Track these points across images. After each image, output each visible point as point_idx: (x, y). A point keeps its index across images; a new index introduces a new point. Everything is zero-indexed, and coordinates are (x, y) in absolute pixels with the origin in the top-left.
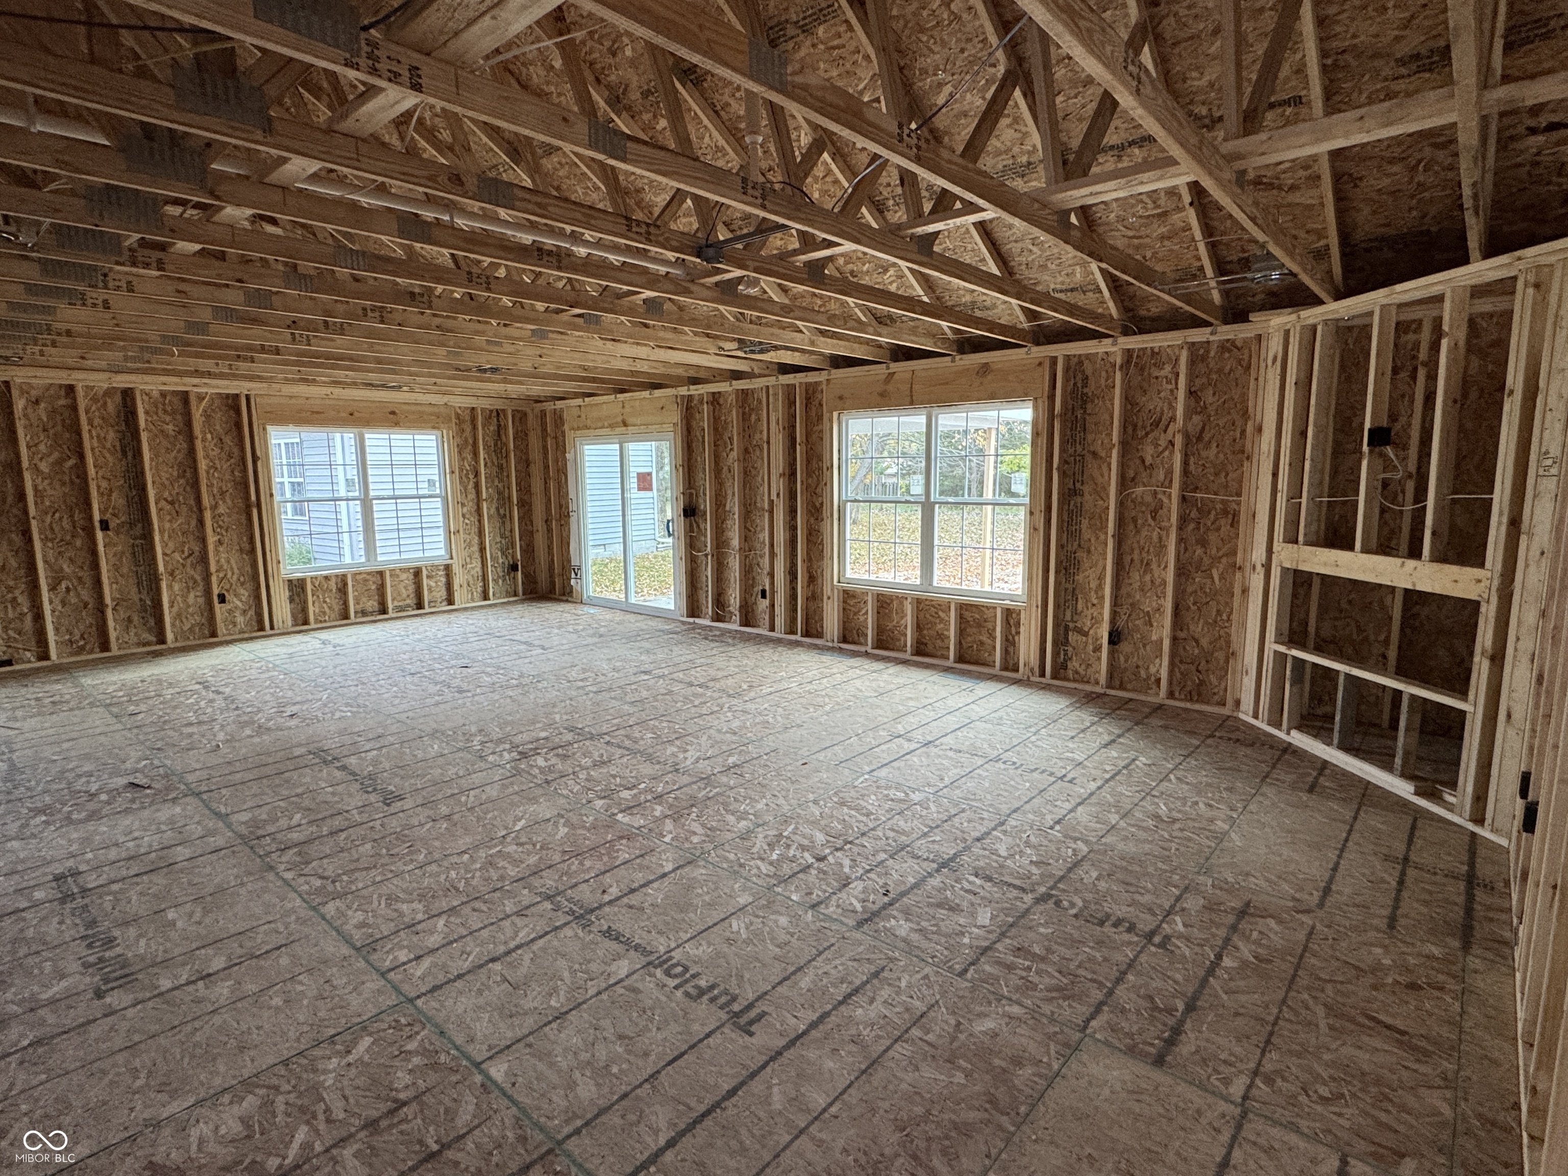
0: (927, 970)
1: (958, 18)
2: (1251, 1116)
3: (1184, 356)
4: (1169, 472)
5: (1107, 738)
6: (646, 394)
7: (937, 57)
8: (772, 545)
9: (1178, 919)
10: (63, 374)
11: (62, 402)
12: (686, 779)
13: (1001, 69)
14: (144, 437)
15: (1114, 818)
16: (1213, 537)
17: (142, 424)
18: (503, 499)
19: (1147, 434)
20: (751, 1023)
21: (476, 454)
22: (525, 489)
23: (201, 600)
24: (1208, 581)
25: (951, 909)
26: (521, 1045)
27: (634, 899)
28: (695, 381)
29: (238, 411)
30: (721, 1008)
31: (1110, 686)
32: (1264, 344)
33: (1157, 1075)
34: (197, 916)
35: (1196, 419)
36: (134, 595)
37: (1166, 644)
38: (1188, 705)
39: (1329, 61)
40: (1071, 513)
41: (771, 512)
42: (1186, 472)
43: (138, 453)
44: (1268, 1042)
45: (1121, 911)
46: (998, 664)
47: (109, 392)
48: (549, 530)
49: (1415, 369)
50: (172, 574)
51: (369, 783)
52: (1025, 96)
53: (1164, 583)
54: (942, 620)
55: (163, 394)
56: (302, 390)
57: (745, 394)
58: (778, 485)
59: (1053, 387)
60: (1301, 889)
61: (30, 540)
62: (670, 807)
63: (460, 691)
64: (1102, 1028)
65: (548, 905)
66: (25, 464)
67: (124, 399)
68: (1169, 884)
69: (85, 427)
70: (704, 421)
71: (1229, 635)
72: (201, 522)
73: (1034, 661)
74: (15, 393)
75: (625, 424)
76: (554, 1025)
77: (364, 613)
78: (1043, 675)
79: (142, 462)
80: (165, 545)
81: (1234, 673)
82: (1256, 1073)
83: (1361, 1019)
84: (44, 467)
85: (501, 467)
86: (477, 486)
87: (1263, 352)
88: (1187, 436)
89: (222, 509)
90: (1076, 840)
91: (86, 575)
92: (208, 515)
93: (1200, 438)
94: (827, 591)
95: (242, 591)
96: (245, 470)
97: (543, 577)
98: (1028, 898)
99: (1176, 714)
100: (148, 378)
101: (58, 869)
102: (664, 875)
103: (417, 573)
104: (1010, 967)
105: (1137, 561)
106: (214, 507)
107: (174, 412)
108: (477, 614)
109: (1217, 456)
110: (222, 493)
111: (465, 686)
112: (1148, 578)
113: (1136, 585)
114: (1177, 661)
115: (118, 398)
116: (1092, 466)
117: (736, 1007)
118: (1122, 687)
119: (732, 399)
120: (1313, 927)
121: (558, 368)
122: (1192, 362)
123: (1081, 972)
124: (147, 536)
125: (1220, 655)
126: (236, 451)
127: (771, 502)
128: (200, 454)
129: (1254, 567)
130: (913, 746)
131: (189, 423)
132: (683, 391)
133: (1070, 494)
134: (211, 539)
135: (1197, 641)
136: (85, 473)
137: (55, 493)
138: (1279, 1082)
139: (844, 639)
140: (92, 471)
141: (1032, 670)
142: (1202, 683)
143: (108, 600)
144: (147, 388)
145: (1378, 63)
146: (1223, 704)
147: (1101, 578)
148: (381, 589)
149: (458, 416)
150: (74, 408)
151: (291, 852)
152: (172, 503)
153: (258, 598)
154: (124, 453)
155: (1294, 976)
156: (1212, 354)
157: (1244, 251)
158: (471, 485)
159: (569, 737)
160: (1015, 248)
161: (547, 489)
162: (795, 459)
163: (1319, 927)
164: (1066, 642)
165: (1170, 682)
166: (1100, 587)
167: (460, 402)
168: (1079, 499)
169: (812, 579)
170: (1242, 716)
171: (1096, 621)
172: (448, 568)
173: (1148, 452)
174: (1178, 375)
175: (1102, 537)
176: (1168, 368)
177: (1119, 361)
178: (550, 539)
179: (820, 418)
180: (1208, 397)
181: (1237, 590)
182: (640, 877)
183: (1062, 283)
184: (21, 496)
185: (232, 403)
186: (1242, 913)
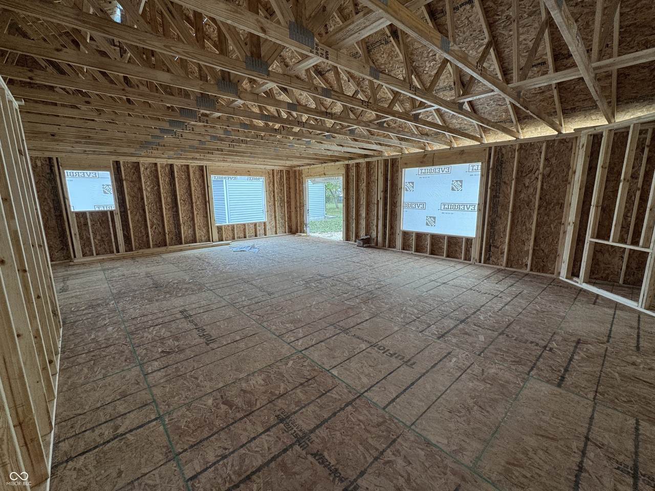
0: (467, 353)
1: (471, 23)
2: (598, 404)
3: (544, 145)
4: (535, 189)
5: (510, 284)
6: (333, 164)
7: (461, 38)
8: (378, 216)
9: (554, 343)
10: (154, 159)
11: (154, 168)
12: (363, 292)
13: (486, 41)
14: (176, 179)
15: (520, 310)
16: (552, 213)
17: (176, 175)
18: (282, 201)
19: (527, 175)
20: (412, 364)
21: (274, 185)
22: (289, 197)
23: (192, 232)
24: (549, 229)
25: (469, 335)
26: (339, 366)
27: (360, 326)
28: (351, 159)
29: (203, 171)
30: (400, 359)
31: (507, 266)
32: (578, 141)
33: (560, 390)
34: (226, 325)
35: (547, 169)
36: (173, 230)
37: (531, 252)
38: (539, 274)
39: (623, 30)
40: (494, 204)
41: (378, 204)
42: (542, 188)
43: (175, 185)
44: (598, 383)
45: (531, 339)
46: (463, 258)
47: (167, 165)
48: (296, 211)
49: (644, 148)
50: (184, 224)
51: (261, 289)
52: (494, 50)
53: (531, 229)
54: (441, 242)
55: (182, 166)
56: (222, 164)
57: (368, 163)
58: (381, 195)
59: (490, 158)
60: (599, 336)
61: (145, 212)
62: (361, 300)
63: (279, 262)
64: (535, 375)
65: (332, 327)
66: (144, 188)
67: (171, 168)
68: (547, 332)
69: (160, 176)
70: (353, 172)
71: (557, 249)
72: (192, 207)
73: (477, 257)
74: (141, 166)
75: (325, 174)
76: (348, 361)
77: (239, 238)
78: (480, 262)
79: (176, 188)
80: (182, 214)
81: (558, 262)
82: (596, 392)
83: (633, 378)
84: (149, 189)
85: (281, 190)
86: (274, 196)
87: (578, 144)
88: (543, 175)
89: (198, 203)
90: (508, 316)
91: (160, 223)
92: (194, 204)
93: (549, 176)
94: (398, 231)
95: (204, 229)
96: (205, 190)
97: (294, 228)
98: (496, 333)
99: (534, 277)
100: (178, 160)
101: (181, 309)
102: (367, 320)
103: (255, 225)
104: (496, 354)
105: (520, 221)
106: (196, 203)
107: (185, 171)
108: (275, 238)
109: (555, 182)
110: (198, 198)
111: (280, 261)
112: (524, 227)
113: (519, 230)
114: (534, 258)
115: (169, 167)
116: (503, 187)
117: (405, 360)
118: (511, 267)
119: (364, 165)
120: (607, 348)
121: (308, 155)
122: (547, 148)
123: (522, 357)
124: (177, 211)
125: (553, 256)
126: (202, 184)
127: (378, 201)
128: (192, 185)
129: (569, 224)
130: (439, 284)
131: (189, 175)
132: (347, 162)
133: (494, 197)
134: (195, 213)
135: (543, 251)
136: (160, 191)
137: (152, 197)
138: (606, 395)
139: (403, 249)
140: (162, 191)
141: (476, 260)
142: (544, 266)
143: (167, 232)
144: (177, 164)
145: (643, 29)
146: (553, 273)
147: (505, 228)
148: (245, 229)
149: (268, 172)
150: (157, 171)
151: (246, 308)
152: (184, 201)
153: (208, 232)
154: (171, 185)
155: (603, 363)
156: (556, 145)
157: (574, 105)
158: (272, 196)
159: (319, 277)
160: (480, 107)
161: (296, 197)
162: (387, 186)
163: (609, 348)
164: (490, 250)
165: (531, 266)
166: (505, 231)
167: (269, 168)
168: (498, 199)
169: (392, 228)
170: (560, 278)
171: (503, 243)
172: (265, 223)
173: (527, 181)
174: (541, 153)
175: (506, 213)
176: (537, 150)
177: (517, 148)
178: (297, 214)
179: (397, 171)
180: (553, 161)
181: (561, 232)
182: (359, 321)
183: (497, 120)
184: (142, 199)
185: (201, 168)
186: (578, 342)
